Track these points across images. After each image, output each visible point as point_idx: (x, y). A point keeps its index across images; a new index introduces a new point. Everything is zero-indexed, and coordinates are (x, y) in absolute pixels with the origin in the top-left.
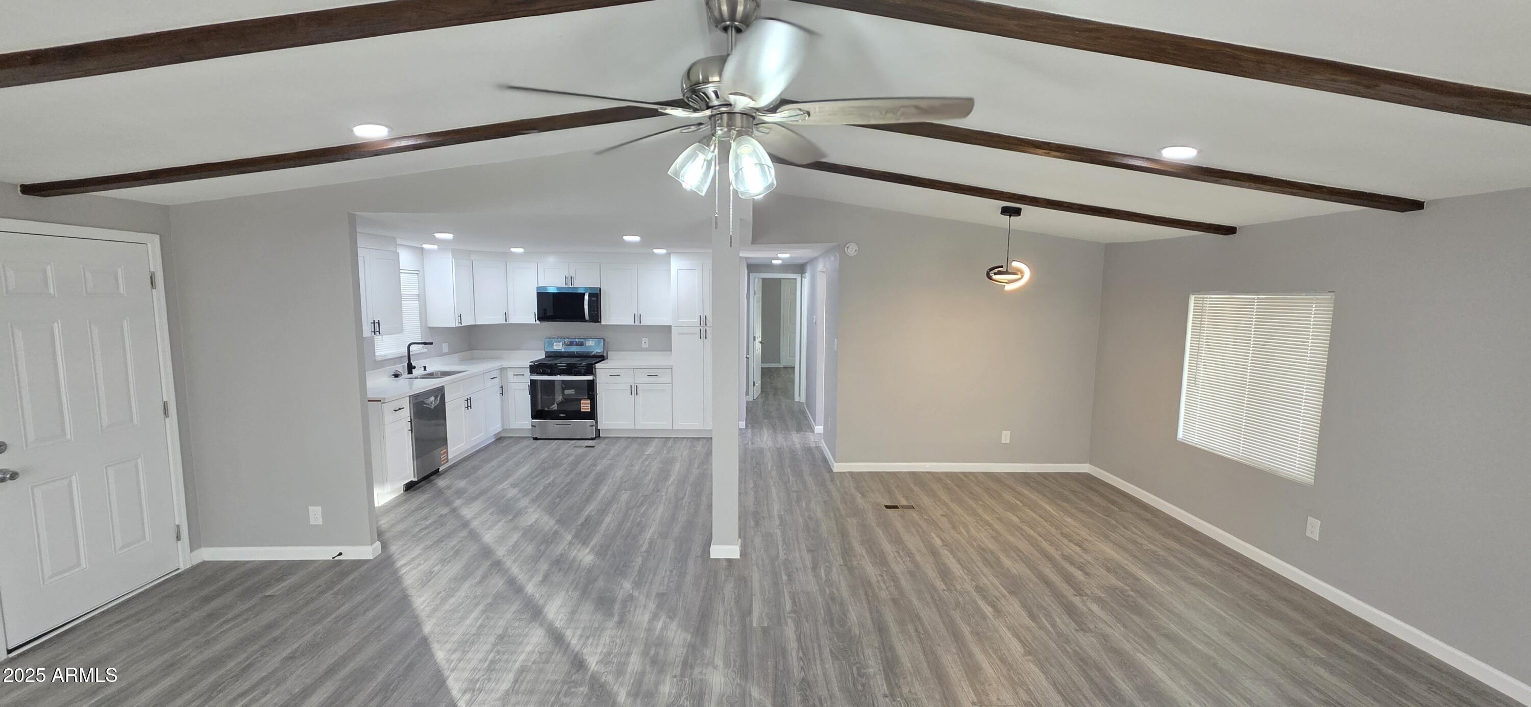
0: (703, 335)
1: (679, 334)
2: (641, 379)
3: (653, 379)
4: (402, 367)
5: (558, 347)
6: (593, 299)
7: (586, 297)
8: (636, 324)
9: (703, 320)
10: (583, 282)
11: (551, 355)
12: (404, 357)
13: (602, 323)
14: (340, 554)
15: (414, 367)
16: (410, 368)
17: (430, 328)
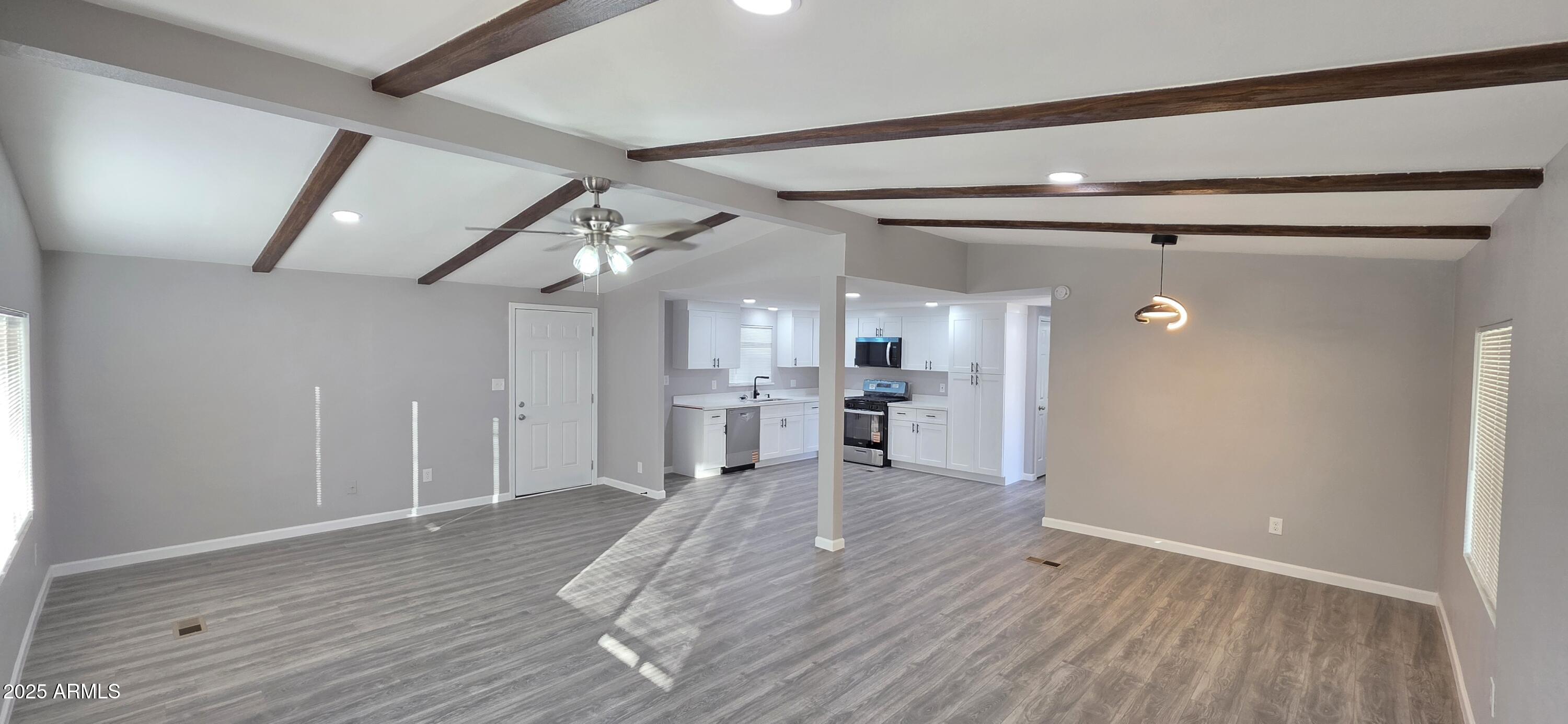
0: (975, 381)
1: (954, 379)
2: (921, 419)
3: (931, 419)
4: (749, 394)
5: (872, 388)
6: (895, 347)
7: (889, 346)
8: (927, 369)
9: (975, 368)
10: (890, 333)
11: (868, 394)
12: (752, 386)
13: (902, 368)
14: (646, 493)
15: (758, 394)
16: (756, 394)
17: (778, 367)
